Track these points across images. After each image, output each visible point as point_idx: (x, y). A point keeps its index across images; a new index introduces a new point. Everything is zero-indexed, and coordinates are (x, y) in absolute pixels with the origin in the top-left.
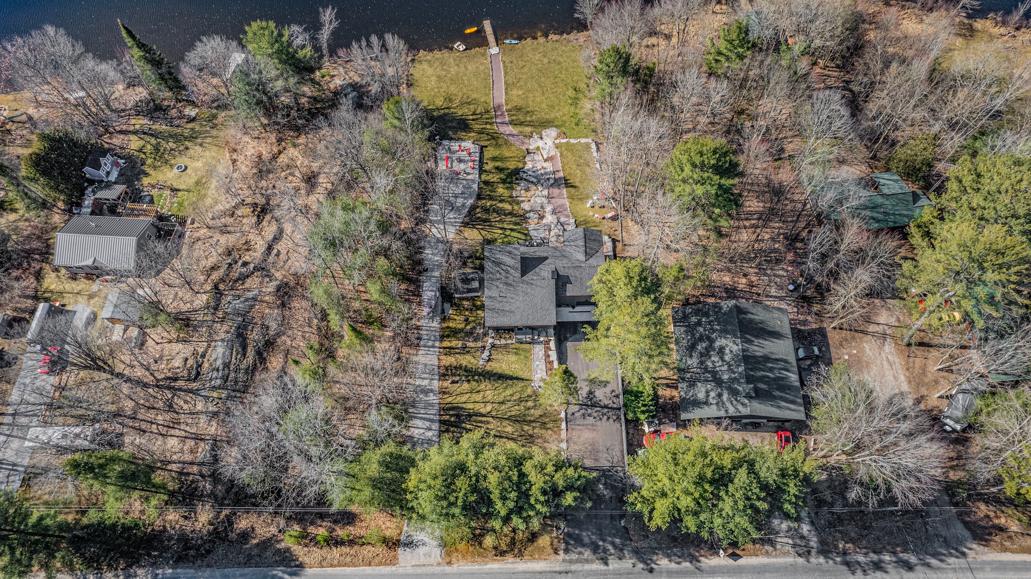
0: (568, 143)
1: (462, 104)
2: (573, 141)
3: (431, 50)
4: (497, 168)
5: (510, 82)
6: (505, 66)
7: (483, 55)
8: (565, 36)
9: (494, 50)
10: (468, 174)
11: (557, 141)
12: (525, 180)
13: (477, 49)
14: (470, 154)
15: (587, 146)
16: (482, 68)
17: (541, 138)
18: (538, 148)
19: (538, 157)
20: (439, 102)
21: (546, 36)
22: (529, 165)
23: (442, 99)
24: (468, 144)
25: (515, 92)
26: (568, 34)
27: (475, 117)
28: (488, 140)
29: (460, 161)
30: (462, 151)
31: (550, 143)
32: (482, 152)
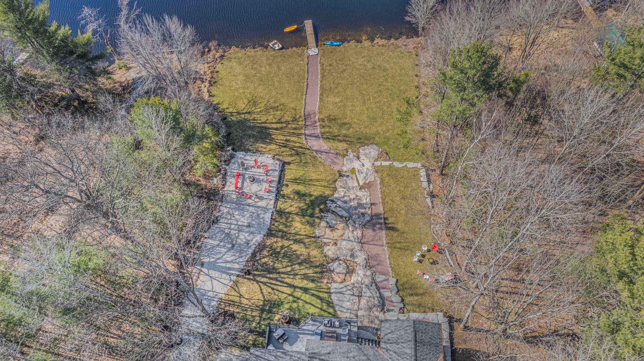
0: (391, 166)
1: (267, 110)
2: (397, 164)
3: (244, 47)
4: (298, 193)
5: (327, 87)
6: (323, 69)
7: (300, 55)
8: (392, 41)
9: (313, 51)
10: (261, 198)
11: (378, 163)
12: (333, 212)
13: (294, 49)
14: (267, 172)
15: (415, 173)
16: (296, 69)
17: (358, 158)
18: (353, 171)
19: (352, 183)
20: (242, 105)
21: (372, 40)
22: (340, 193)
23: (246, 101)
24: (266, 159)
25: (331, 99)
26: (396, 39)
27: (279, 126)
28: (291, 155)
29: (254, 180)
30: (259, 167)
31: (368, 165)
32: (282, 171)
